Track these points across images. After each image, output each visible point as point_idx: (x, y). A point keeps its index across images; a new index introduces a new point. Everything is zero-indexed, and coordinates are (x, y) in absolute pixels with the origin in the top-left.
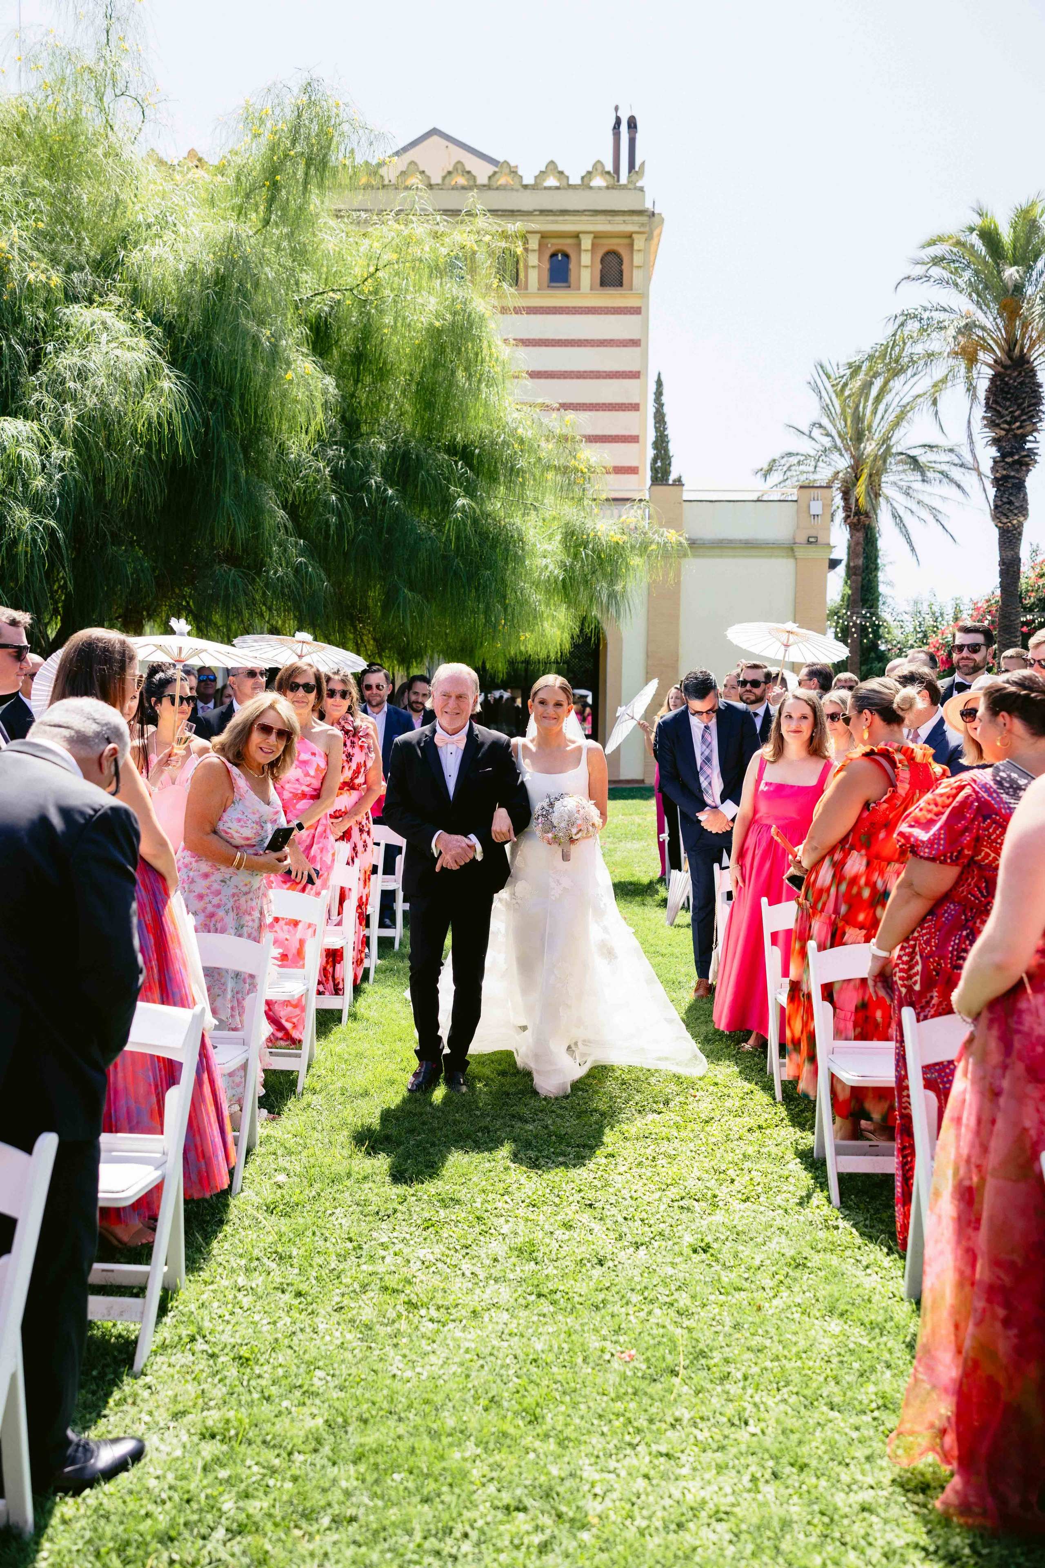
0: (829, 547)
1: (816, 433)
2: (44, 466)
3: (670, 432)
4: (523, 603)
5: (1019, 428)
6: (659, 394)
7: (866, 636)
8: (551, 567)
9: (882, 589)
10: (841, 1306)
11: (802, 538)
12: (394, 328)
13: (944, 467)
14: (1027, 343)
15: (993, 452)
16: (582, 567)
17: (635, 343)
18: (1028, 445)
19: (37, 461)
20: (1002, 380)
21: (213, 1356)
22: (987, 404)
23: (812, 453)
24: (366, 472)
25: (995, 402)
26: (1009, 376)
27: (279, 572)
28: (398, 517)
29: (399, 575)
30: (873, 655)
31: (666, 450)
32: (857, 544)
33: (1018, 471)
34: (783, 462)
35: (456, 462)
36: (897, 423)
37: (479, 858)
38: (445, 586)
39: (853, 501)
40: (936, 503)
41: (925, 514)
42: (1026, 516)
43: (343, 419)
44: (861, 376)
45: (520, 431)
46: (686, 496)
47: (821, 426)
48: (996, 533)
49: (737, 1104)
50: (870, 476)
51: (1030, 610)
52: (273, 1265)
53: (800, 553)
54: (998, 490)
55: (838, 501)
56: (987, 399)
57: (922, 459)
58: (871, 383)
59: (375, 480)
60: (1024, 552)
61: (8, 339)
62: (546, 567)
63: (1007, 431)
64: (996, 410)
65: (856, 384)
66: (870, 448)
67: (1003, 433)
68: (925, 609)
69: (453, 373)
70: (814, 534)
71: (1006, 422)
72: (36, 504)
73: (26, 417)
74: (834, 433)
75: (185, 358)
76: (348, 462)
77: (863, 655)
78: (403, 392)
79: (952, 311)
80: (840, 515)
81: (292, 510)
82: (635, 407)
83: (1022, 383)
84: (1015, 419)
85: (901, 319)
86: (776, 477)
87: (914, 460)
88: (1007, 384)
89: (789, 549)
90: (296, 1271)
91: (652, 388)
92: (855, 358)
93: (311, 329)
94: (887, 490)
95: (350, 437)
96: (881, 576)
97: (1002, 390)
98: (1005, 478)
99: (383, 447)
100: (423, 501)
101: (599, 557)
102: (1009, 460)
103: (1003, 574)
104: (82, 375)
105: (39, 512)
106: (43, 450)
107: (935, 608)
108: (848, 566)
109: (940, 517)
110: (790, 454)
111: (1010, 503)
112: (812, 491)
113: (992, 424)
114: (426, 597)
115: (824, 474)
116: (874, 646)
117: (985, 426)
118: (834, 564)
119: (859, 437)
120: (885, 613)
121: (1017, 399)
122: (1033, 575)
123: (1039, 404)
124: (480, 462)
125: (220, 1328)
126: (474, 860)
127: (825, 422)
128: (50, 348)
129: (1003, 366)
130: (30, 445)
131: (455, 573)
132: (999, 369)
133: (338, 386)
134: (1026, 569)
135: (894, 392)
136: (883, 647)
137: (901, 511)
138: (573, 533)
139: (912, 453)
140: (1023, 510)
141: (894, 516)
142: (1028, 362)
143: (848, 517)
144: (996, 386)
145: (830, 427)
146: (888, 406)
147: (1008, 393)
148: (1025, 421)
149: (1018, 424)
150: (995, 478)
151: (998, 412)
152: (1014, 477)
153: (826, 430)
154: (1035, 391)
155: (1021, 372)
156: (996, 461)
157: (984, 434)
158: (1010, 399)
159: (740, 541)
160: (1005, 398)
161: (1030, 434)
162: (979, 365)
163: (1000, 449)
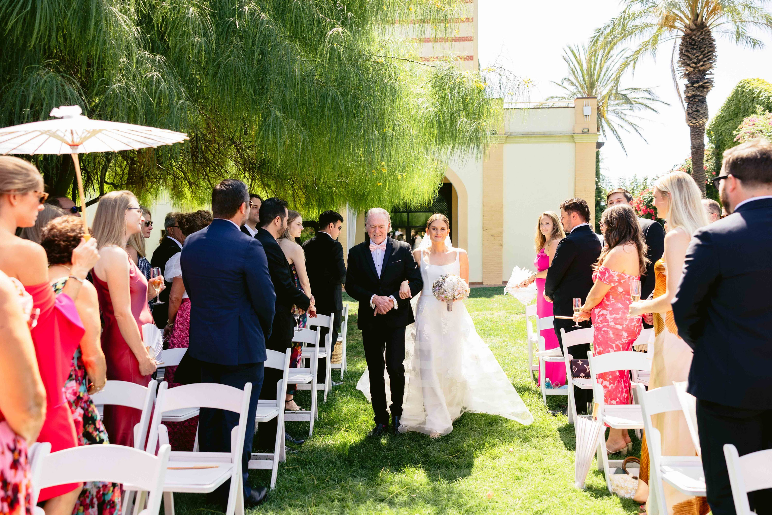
0: (597, 135)
1: (566, 84)
5: (702, 66)
11: (579, 130)
14: (705, 15)
15: (685, 81)
18: (707, 77)
20: (690, 38)
22: (681, 52)
25: (687, 51)
26: (695, 35)
33: (702, 92)
37: (396, 307)
40: (637, 121)
42: (707, 118)
47: (569, 80)
48: (688, 129)
53: (577, 139)
54: (689, 104)
56: (681, 50)
57: (629, 96)
63: (695, 68)
64: (686, 56)
66: (598, 92)
67: (692, 69)
70: (586, 127)
71: (694, 63)
74: (577, 84)
83: (702, 39)
84: (699, 61)
87: (626, 97)
88: (693, 40)
89: (572, 137)
92: (601, 26)
94: (608, 115)
97: (691, 44)
98: (694, 96)
102: (696, 85)
103: (693, 154)
109: (638, 128)
111: (698, 111)
112: (585, 100)
113: (685, 64)
117: (681, 66)
119: (591, 85)
121: (700, 48)
123: (713, 51)
126: (393, 309)
127: (572, 78)
129: (692, 30)
132: (689, 31)
139: (625, 93)
140: (705, 115)
142: (706, 26)
144: (687, 42)
145: (575, 81)
146: (608, 68)
147: (694, 45)
148: (705, 62)
149: (701, 63)
150: (687, 97)
151: (688, 57)
152: (698, 96)
153: (572, 83)
154: (711, 44)
155: (702, 33)
156: (687, 87)
157: (681, 71)
158: (695, 49)
159: (540, 133)
160: (693, 49)
161: (708, 69)
162: (675, 30)
163: (689, 80)
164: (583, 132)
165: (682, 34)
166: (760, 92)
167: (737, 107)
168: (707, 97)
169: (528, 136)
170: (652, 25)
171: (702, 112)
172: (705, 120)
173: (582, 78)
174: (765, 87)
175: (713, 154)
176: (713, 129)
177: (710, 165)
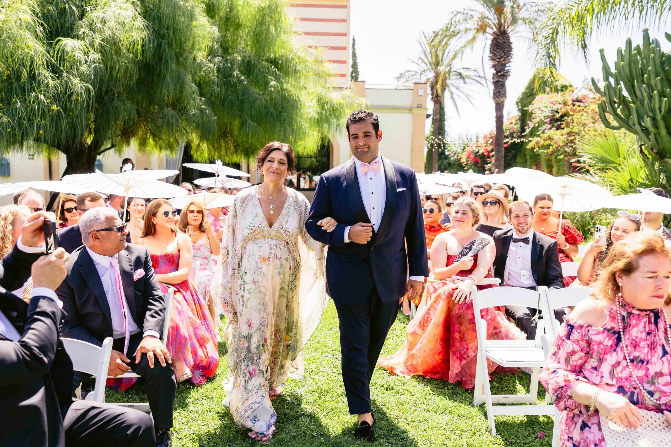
0: (426, 109)
1: (419, 62)
2: (86, 61)
3: (358, 61)
4: (300, 128)
5: (503, 61)
6: (354, 45)
7: (440, 148)
8: (312, 113)
9: (446, 128)
10: (449, 410)
11: (415, 105)
12: (243, 6)
14: (506, 25)
15: (493, 71)
16: (326, 113)
17: (344, 21)
18: (506, 68)
19: (83, 59)
20: (496, 41)
21: (181, 439)
22: (490, 50)
23: (419, 71)
24: (231, 69)
25: (494, 50)
26: (499, 39)
27: (193, 111)
28: (245, 89)
29: (247, 115)
30: (443, 156)
31: (357, 69)
32: (437, 109)
33: (503, 79)
34: (406, 74)
35: (271, 66)
36: (454, 58)
38: (267, 119)
39: (435, 91)
40: (469, 93)
41: (464, 97)
42: (506, 97)
43: (221, 46)
44: (439, 37)
45: (298, 53)
46: (367, 86)
47: (421, 59)
49: (399, 332)
50: (443, 80)
51: (507, 137)
52: (205, 401)
53: (414, 111)
54: (495, 87)
55: (429, 91)
56: (490, 48)
57: (463, 74)
58: (443, 40)
59: (236, 73)
60: (505, 113)
61: (69, 4)
62: (310, 113)
65: (437, 41)
66: (441, 69)
67: (497, 63)
68: (464, 137)
69: (269, 26)
70: (420, 103)
71: (498, 58)
73: (78, 39)
74: (427, 62)
75: (149, 16)
76: (224, 65)
77: (439, 156)
78: (247, 36)
79: (476, 11)
80: (430, 97)
81: (199, 85)
82: (344, 48)
83: (504, 42)
84: (502, 57)
85: (455, 13)
86: (403, 80)
87: (460, 74)
88: (498, 42)
89: (410, 110)
90: (216, 403)
91: (351, 42)
92: (437, 30)
93: (206, 6)
94: (449, 86)
95: (224, 53)
96: (446, 123)
97: (496, 45)
98: (498, 82)
99: (239, 58)
100: (257, 83)
101: (333, 109)
102: (499, 74)
103: (497, 122)
104: (104, 22)
105: (84, 81)
106: (86, 54)
107: (469, 137)
108: (433, 119)
109: (470, 98)
110: (409, 71)
111: (500, 92)
112: (419, 85)
113: (492, 59)
114: (258, 124)
115: (423, 80)
116: (443, 152)
117: (489, 60)
118: (428, 116)
119: (437, 64)
121: (502, 48)
122: (508, 123)
123: (511, 51)
124: (282, 67)
125: (183, 428)
127: (424, 57)
128: (88, 9)
129: (498, 35)
130: (80, 51)
131: (271, 113)
132: (496, 36)
133: (219, 31)
134: (505, 120)
135: (451, 45)
136: (447, 153)
137: (455, 96)
138: (321, 99)
139: (460, 71)
140: (505, 95)
141: (451, 97)
142: (507, 33)
143: (433, 98)
144: (494, 43)
145: (425, 59)
146: (449, 51)
147: (498, 46)
148: (505, 58)
149: (503, 59)
150: (494, 82)
151: (495, 54)
152: (501, 81)
153: (423, 61)
154: (510, 46)
155: (504, 38)
156: (494, 75)
157: (490, 63)
158: (499, 49)
159: (390, 106)
160: (497, 48)
161: (508, 63)
162: (487, 34)
163: (495, 70)
164: (418, 107)
165: (492, 37)
168: (506, 83)
170: (470, 29)
171: (502, 93)
172: (504, 99)
173: (431, 58)
175: (519, 119)
176: (519, 102)
177: (517, 127)
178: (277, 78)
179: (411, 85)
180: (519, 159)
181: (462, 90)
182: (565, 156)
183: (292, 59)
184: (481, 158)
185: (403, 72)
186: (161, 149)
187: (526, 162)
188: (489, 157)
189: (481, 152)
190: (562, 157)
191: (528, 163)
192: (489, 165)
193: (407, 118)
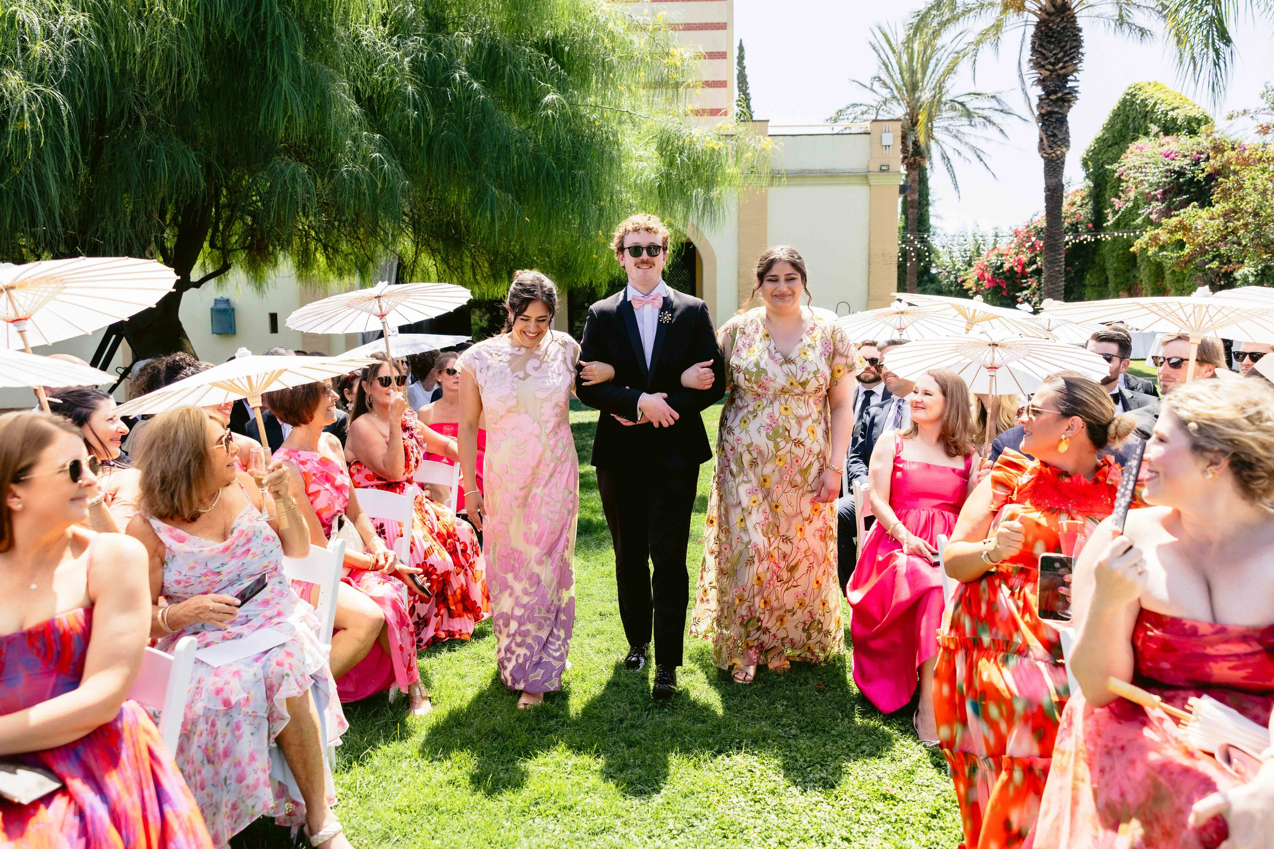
0: (899, 174)
1: (877, 86)
5: (1062, 68)
6: (741, 58)
7: (923, 260)
8: (647, 172)
9: (932, 221)
11: (875, 167)
13: (986, 113)
15: (1039, 91)
16: (678, 174)
18: (1070, 84)
20: (1047, 26)
22: (1033, 48)
23: (875, 104)
25: (1041, 45)
26: (1053, 21)
28: (483, 111)
29: (488, 175)
30: (926, 278)
32: (911, 179)
33: (1061, 107)
34: (849, 111)
35: (546, 59)
39: (910, 141)
40: (980, 144)
41: (969, 154)
42: (1068, 147)
45: (610, 26)
46: (772, 131)
47: (880, 80)
48: (1041, 163)
53: (873, 180)
54: (1043, 123)
56: (1033, 43)
57: (969, 106)
59: (459, 74)
62: (642, 171)
63: (1052, 71)
64: (1041, 53)
66: (922, 97)
67: (1048, 73)
70: (886, 162)
71: (1050, 63)
72: (35, 75)
74: (892, 86)
76: (429, 55)
81: (368, 104)
82: (722, 56)
83: (1064, 28)
84: (1059, 61)
87: (963, 107)
88: (1051, 29)
89: (865, 177)
91: (736, 48)
94: (937, 134)
95: (432, 29)
96: (931, 209)
97: (1046, 35)
98: (1050, 114)
99: (469, 41)
101: (695, 164)
102: (1053, 97)
103: (1048, 199)
105: (38, 81)
107: (977, 237)
109: (982, 155)
110: (855, 105)
111: (1055, 136)
112: (883, 124)
113: (1038, 65)
114: (516, 197)
116: (927, 269)
117: (1032, 68)
119: (913, 88)
120: (936, 242)
121: (1060, 42)
123: (1079, 46)
124: (571, 59)
127: (884, 76)
129: (1048, 14)
131: (548, 172)
132: (1045, 16)
136: (934, 271)
137: (950, 154)
138: (668, 140)
139: (960, 100)
140: (1065, 142)
141: (944, 158)
142: (1069, 9)
143: (905, 158)
144: (1041, 32)
145: (888, 81)
147: (1051, 37)
148: (1066, 62)
149: (1061, 65)
150: (1041, 114)
151: (1043, 55)
152: (1057, 113)
153: (885, 84)
154: (1076, 35)
155: (1063, 19)
156: (1041, 99)
157: (1031, 75)
158: (1053, 43)
159: (820, 171)
160: (1049, 42)
161: (1071, 73)
162: (1026, 13)
163: (1044, 89)
164: (882, 170)
165: (1037, 19)
166: (1155, 104)
167: (1124, 126)
168: (1069, 114)
169: (800, 176)
170: (992, 4)
171: (1060, 137)
172: (1064, 150)
173: (899, 76)
174: (1163, 96)
175: (1090, 195)
176: (1090, 158)
177: (1085, 213)
178: (562, 87)
179: (867, 126)
180: (1089, 279)
181: (967, 139)
182: (1221, 263)
183: (596, 40)
184: (1006, 278)
185: (843, 107)
186: (340, 275)
187: (1106, 282)
188: (1024, 275)
189: (1006, 266)
190: (1215, 265)
191: (1111, 285)
192: (1025, 292)
193: (858, 194)
